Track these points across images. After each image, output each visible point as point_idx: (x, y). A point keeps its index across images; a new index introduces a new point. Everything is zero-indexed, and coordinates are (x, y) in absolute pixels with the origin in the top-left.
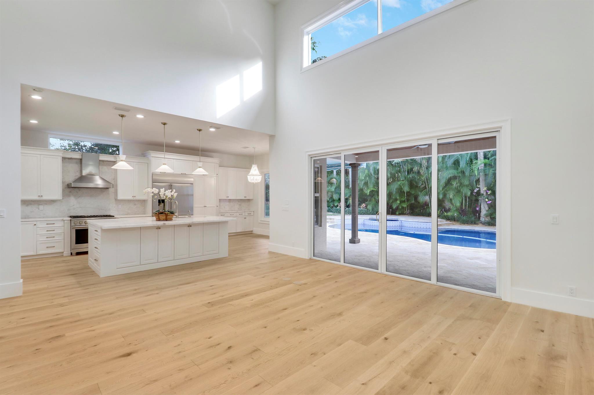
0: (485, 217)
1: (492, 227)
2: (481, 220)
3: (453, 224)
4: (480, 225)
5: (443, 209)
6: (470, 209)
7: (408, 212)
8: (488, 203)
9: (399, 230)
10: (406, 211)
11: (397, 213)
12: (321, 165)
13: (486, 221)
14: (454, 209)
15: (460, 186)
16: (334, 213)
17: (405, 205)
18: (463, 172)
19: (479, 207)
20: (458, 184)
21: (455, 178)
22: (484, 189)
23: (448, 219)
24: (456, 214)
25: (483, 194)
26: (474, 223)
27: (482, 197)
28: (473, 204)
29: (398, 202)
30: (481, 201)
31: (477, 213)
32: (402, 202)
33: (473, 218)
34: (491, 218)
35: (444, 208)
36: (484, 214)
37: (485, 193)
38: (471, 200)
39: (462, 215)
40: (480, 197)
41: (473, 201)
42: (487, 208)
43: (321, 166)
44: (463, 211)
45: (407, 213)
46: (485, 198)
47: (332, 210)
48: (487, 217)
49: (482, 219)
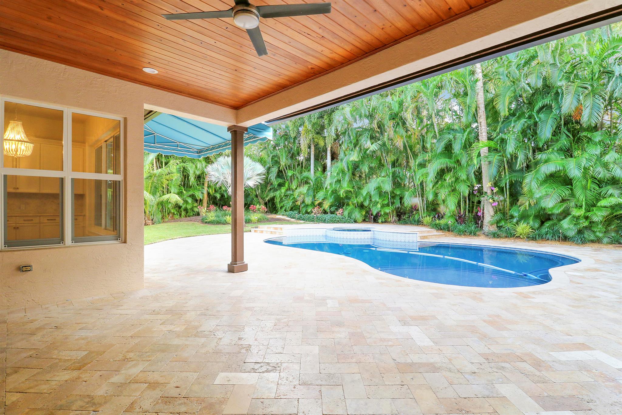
0: (489, 225)
1: (498, 240)
2: (484, 230)
3: (446, 236)
4: (483, 237)
5: (436, 215)
6: (470, 214)
7: (394, 220)
8: (493, 205)
9: (371, 244)
10: (392, 218)
11: (380, 221)
12: (125, 116)
13: (490, 231)
14: (449, 215)
15: (455, 181)
16: (307, 221)
17: (387, 210)
18: (458, 162)
19: (482, 211)
20: (454, 179)
21: (449, 170)
22: (487, 185)
23: (439, 228)
24: (450, 222)
25: (486, 193)
26: (474, 234)
27: (486, 196)
28: (475, 207)
29: (379, 206)
30: (484, 202)
31: (478, 220)
32: (383, 206)
33: (473, 228)
34: (497, 227)
35: (439, 213)
36: (488, 221)
37: (489, 192)
38: (473, 202)
39: (458, 223)
40: (483, 197)
41: (475, 204)
42: (492, 213)
43: (125, 119)
44: (460, 217)
45: (392, 221)
46: (489, 198)
47: (304, 218)
48: (492, 225)
49: (486, 228)
